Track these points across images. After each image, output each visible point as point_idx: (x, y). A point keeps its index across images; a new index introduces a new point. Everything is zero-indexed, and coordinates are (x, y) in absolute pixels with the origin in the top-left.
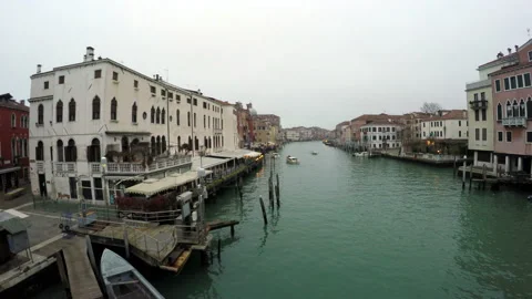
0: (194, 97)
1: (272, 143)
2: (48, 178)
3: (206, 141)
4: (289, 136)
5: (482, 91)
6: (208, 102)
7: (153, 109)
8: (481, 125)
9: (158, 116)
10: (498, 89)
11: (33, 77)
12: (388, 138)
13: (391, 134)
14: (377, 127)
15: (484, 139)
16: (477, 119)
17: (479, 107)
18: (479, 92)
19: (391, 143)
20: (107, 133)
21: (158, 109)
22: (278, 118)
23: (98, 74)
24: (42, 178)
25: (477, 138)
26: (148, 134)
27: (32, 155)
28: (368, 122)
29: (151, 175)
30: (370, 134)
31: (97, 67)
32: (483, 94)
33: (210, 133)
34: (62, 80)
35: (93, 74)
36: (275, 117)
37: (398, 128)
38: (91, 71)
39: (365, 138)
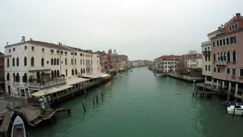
0: (75, 51)
1: (122, 69)
2: (11, 87)
3: (82, 70)
4: (133, 64)
5: (209, 46)
6: (83, 53)
7: (52, 60)
8: (208, 63)
9: (55, 62)
10: (214, 46)
11: (6, 47)
12: (173, 67)
13: (174, 65)
14: (167, 62)
15: (209, 70)
16: (206, 60)
17: (207, 54)
18: (207, 47)
19: (174, 69)
20: (29, 71)
21: (55, 59)
22: (126, 57)
23: (26, 48)
24: (9, 87)
25: (206, 70)
26: (50, 70)
27: (6, 78)
28: (164, 59)
29: (44, 88)
30: (164, 65)
31: (26, 45)
32: (209, 48)
33: (84, 67)
34: (14, 49)
35: (24, 48)
36: (125, 56)
37: (178, 62)
38: (23, 46)
39: (162, 67)
